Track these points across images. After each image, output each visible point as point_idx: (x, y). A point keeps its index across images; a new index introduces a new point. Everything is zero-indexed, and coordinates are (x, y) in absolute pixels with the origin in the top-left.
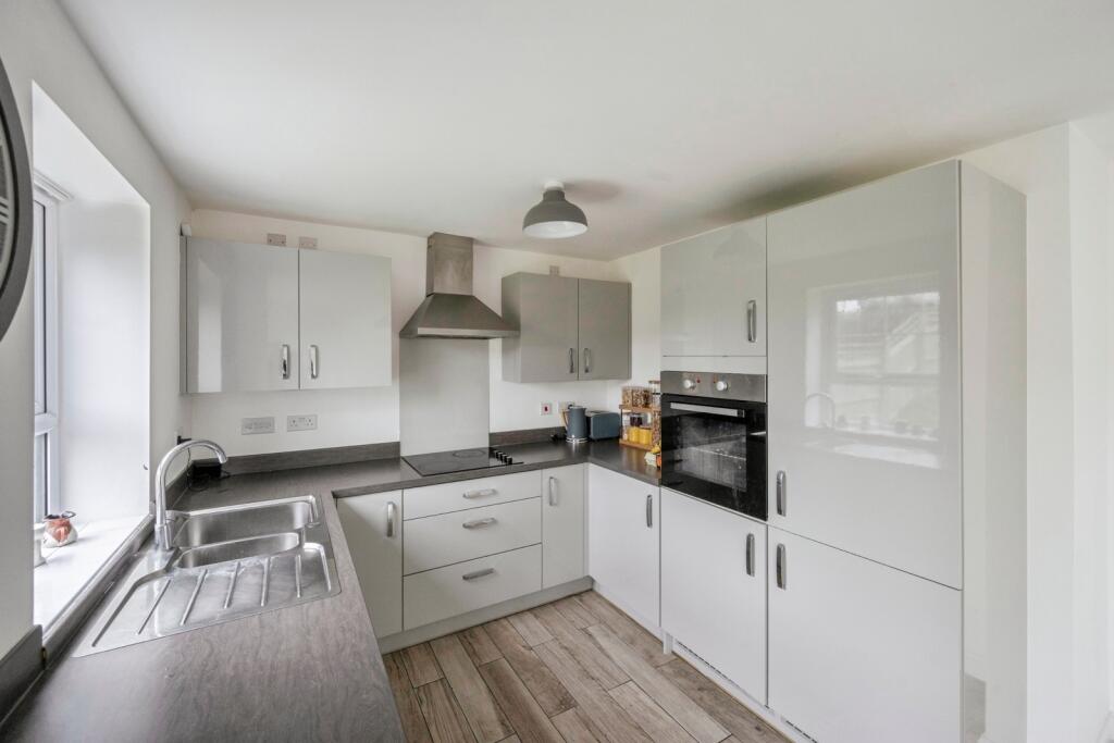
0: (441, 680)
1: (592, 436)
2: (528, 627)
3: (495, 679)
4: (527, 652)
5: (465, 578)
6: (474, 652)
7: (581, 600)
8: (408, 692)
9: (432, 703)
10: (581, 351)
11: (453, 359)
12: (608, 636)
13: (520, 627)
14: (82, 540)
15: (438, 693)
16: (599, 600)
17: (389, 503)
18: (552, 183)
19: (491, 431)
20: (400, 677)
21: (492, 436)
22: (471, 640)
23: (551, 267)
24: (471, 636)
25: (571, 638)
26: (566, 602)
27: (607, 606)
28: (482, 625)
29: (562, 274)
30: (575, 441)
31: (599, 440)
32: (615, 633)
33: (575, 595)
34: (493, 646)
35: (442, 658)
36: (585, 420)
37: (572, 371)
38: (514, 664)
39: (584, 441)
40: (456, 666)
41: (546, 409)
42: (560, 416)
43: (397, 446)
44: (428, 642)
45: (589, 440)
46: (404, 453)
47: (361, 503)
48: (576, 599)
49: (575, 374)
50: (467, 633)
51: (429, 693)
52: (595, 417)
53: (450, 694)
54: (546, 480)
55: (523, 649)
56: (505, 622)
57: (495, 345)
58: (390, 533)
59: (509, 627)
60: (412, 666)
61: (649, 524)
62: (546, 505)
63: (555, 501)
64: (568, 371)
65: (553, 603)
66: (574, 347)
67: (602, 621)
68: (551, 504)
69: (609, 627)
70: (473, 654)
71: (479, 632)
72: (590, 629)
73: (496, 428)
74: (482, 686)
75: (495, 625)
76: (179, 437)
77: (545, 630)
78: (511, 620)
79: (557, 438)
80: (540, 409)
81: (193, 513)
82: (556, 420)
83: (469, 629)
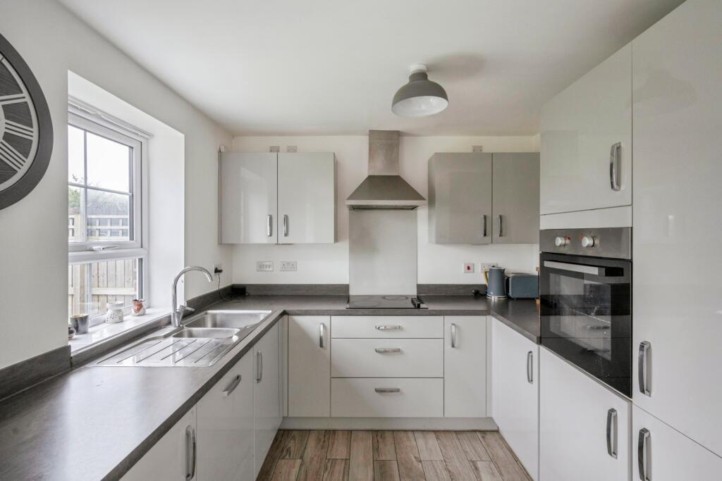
0: (346, 459)
1: (510, 294)
2: (426, 444)
3: (381, 474)
4: (415, 463)
5: (377, 391)
6: (378, 449)
7: (483, 437)
8: (321, 459)
9: (332, 473)
10: (496, 217)
11: (388, 226)
12: (493, 474)
13: (421, 442)
14: (148, 314)
15: (339, 468)
16: (501, 442)
17: (321, 324)
18: (414, 67)
19: (419, 283)
20: (322, 448)
21: (419, 287)
22: (380, 440)
23: (474, 147)
24: (381, 437)
25: (458, 465)
26: (469, 434)
27: (506, 450)
28: (393, 431)
29: (484, 151)
30: (494, 298)
31: (518, 299)
32: (501, 474)
33: (480, 431)
34: (393, 449)
35: (354, 445)
36: (504, 279)
37: (485, 235)
38: (402, 469)
39: (502, 298)
40: (361, 453)
41: (469, 268)
42: (483, 275)
43: (346, 287)
44: (351, 431)
45: (509, 298)
46: (352, 292)
47: (302, 320)
48: (479, 435)
49: (488, 238)
50: (379, 434)
51: (333, 466)
52: (514, 277)
53: (346, 471)
54: (448, 325)
55: (414, 459)
56: (410, 434)
57: (422, 213)
58: (321, 345)
59: (413, 440)
60: (333, 443)
61: (530, 380)
62: (448, 346)
63: (456, 345)
64: (482, 235)
65: (457, 432)
66: (488, 214)
67: (493, 460)
68: (453, 346)
69: (498, 468)
70: (376, 449)
71: (388, 435)
72: (479, 464)
73: (423, 280)
74: (370, 473)
75: (402, 434)
76: (216, 269)
77: (438, 449)
78: (417, 435)
79: (479, 294)
80: (463, 268)
81: (209, 312)
82: (479, 279)
83: (383, 431)
